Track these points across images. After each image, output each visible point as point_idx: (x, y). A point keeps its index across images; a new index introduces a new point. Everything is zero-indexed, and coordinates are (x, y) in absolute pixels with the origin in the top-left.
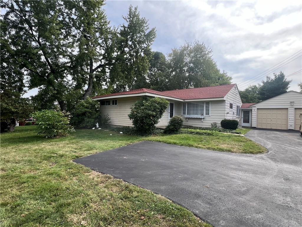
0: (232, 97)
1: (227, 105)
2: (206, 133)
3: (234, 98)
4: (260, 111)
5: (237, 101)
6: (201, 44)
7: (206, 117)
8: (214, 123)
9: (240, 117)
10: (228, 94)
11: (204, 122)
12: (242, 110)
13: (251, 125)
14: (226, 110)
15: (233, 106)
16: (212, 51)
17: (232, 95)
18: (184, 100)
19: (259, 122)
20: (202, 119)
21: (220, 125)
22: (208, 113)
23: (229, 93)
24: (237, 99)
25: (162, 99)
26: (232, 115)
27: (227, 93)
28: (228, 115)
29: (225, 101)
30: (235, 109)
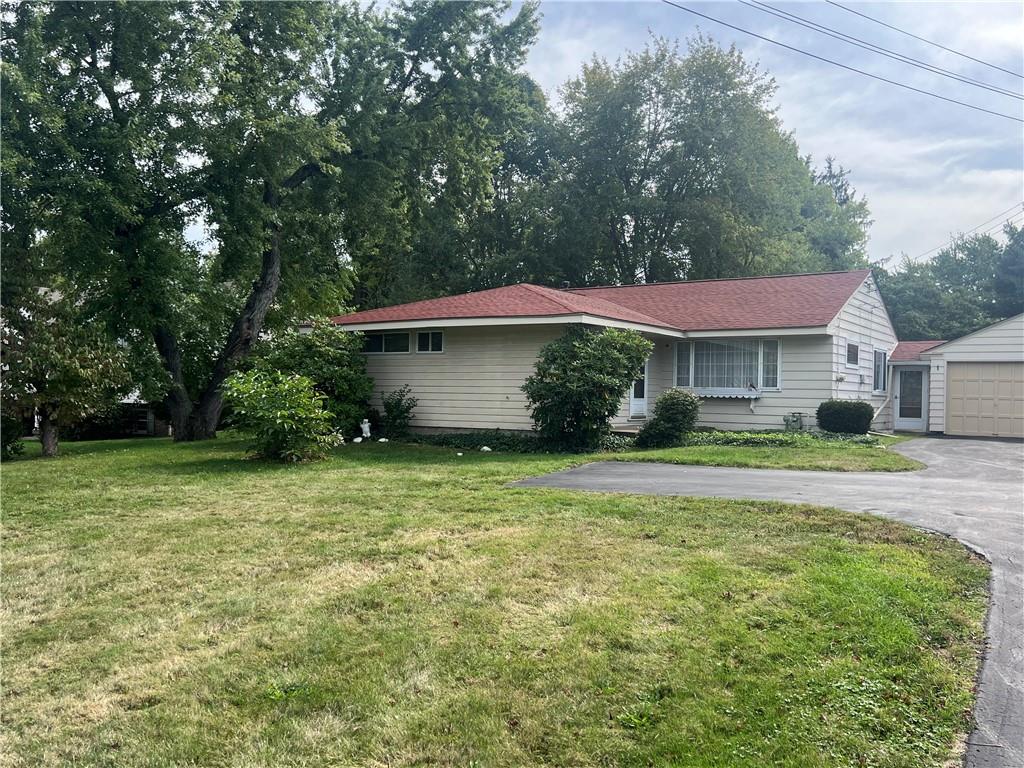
0: (857, 321)
1: (839, 352)
2: (773, 441)
3: (863, 323)
4: (959, 373)
5: (874, 334)
6: (726, 51)
7: (764, 395)
8: (794, 416)
9: (888, 395)
10: (841, 314)
11: (757, 411)
12: (894, 367)
13: (928, 425)
14: (835, 369)
15: (861, 355)
16: (774, 85)
17: (858, 314)
18: (684, 332)
19: (954, 413)
20: (753, 402)
21: (815, 421)
22: (771, 382)
23: (845, 307)
24: (874, 326)
25: (629, 335)
26: (855, 387)
27: (836, 309)
28: (841, 386)
29: (831, 336)
30: (867, 364)
